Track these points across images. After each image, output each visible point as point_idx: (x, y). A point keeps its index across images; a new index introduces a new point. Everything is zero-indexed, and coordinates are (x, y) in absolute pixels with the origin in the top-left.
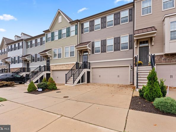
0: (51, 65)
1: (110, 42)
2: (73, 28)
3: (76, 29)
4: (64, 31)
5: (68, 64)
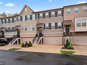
0: (20, 34)
1: (53, 25)
2: (34, 16)
3: (36, 17)
4: (29, 17)
5: (31, 34)
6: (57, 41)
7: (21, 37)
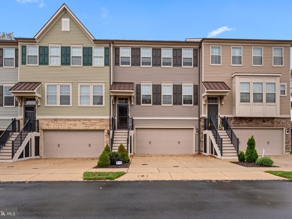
0: (38, 117)
1: (167, 91)
3: (107, 56)
4: (77, 52)
5: (89, 120)
6: (179, 143)
7: (44, 130)
